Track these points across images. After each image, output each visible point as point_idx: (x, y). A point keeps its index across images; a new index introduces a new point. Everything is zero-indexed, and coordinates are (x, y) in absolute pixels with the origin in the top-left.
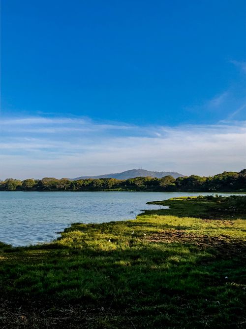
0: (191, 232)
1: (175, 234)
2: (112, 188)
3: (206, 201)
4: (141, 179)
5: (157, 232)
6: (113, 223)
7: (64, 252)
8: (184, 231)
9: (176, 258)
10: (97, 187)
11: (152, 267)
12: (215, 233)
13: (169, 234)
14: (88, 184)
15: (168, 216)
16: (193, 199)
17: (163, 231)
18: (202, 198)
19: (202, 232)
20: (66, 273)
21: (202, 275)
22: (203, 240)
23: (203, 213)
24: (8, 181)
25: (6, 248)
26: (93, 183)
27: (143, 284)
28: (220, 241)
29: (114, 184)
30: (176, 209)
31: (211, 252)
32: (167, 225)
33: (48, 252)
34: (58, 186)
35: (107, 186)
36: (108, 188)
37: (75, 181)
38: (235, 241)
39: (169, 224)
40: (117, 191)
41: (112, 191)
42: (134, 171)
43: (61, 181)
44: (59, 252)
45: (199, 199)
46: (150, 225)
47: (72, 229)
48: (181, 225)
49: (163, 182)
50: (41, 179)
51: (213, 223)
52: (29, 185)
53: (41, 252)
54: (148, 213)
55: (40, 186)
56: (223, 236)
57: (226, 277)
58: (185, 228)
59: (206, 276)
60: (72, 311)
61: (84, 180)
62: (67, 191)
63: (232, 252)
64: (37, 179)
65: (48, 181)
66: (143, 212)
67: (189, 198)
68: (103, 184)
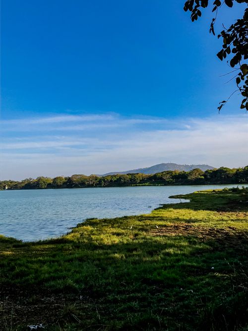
0: (199, 225)
1: (182, 227)
2: (139, 183)
3: (230, 193)
4: (168, 173)
5: (165, 226)
6: (126, 218)
7: (67, 246)
8: (193, 224)
9: (171, 251)
10: (125, 183)
11: (144, 259)
12: (223, 225)
13: (177, 227)
14: (115, 179)
15: (183, 210)
16: (219, 191)
17: (172, 224)
18: (227, 191)
19: (210, 225)
20: (60, 265)
21: (189, 266)
22: (207, 232)
23: (221, 206)
24: (39, 179)
25: (14, 244)
26: (120, 178)
27: (128, 275)
28: (224, 233)
29: (141, 179)
30: (196, 202)
31: (210, 244)
32: (178, 218)
33: (53, 246)
34: (87, 183)
35: (134, 181)
36: (136, 183)
37: (103, 177)
38: (239, 233)
39: (180, 217)
40: (145, 185)
41: (139, 186)
42: (163, 165)
43: (90, 177)
44: (63, 247)
45: (225, 191)
46: (162, 219)
47: (83, 224)
48: (193, 218)
49: (191, 175)
50: (70, 176)
51: (225, 216)
52: (59, 182)
53: (47, 246)
54: (165, 207)
55: (70, 183)
56: (230, 228)
57: (213, 268)
58: (196, 221)
59: (193, 267)
60: (52, 299)
61: (112, 176)
62: (96, 186)
63: (232, 243)
64: (67, 176)
65: (77, 177)
66: (162, 206)
67: (214, 191)
68: (131, 179)
